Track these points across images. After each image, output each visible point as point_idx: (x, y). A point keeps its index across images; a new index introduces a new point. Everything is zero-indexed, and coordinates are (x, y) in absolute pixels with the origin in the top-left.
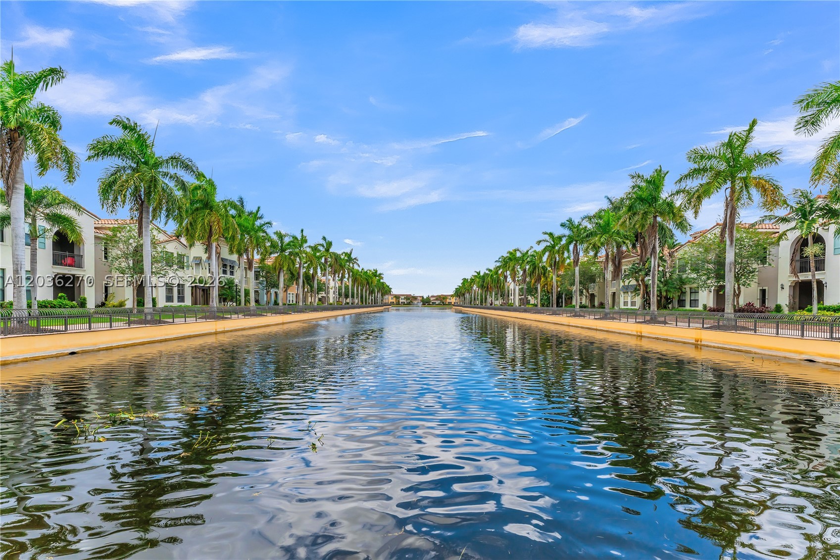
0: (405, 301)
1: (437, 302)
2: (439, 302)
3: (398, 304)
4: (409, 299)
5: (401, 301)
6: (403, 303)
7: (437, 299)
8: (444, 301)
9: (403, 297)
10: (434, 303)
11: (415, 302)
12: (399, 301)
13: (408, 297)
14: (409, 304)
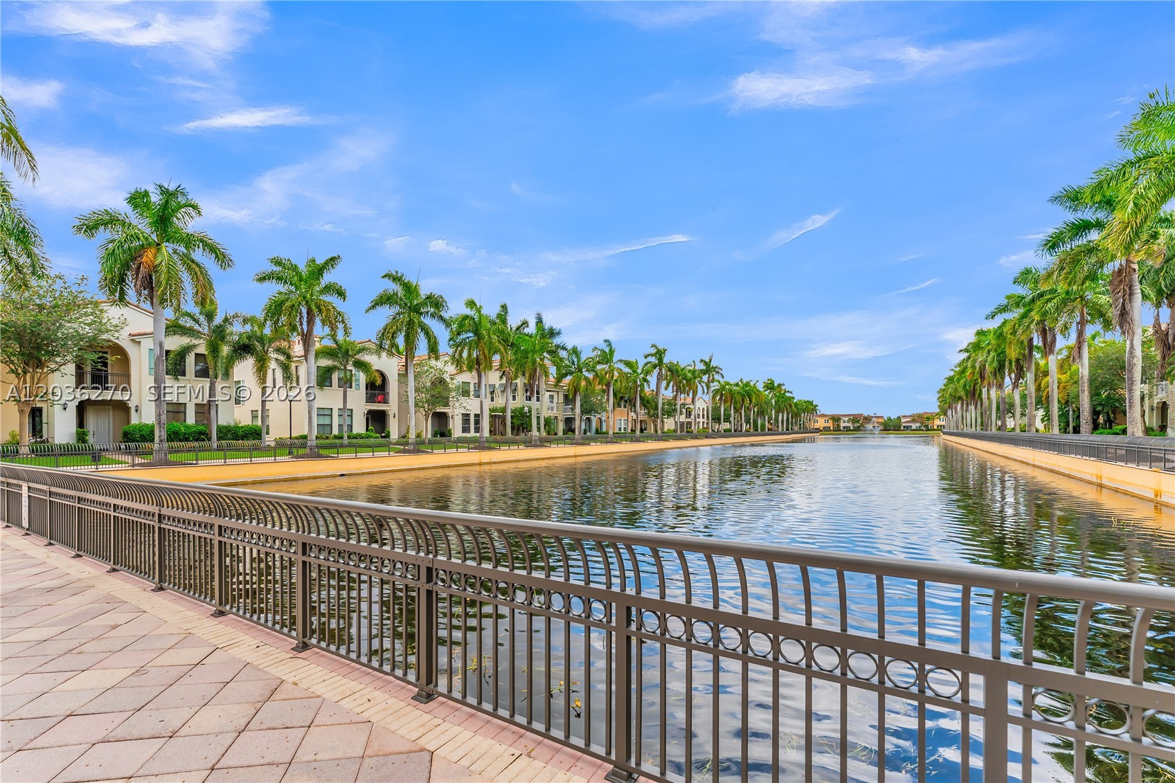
0: (850, 425)
1: (914, 426)
2: (918, 425)
3: (837, 429)
4: (858, 421)
5: (842, 425)
6: (847, 429)
7: (913, 421)
8: (930, 423)
9: (847, 419)
10: (907, 428)
11: (870, 426)
12: (839, 426)
13: (855, 419)
14: (857, 429)
